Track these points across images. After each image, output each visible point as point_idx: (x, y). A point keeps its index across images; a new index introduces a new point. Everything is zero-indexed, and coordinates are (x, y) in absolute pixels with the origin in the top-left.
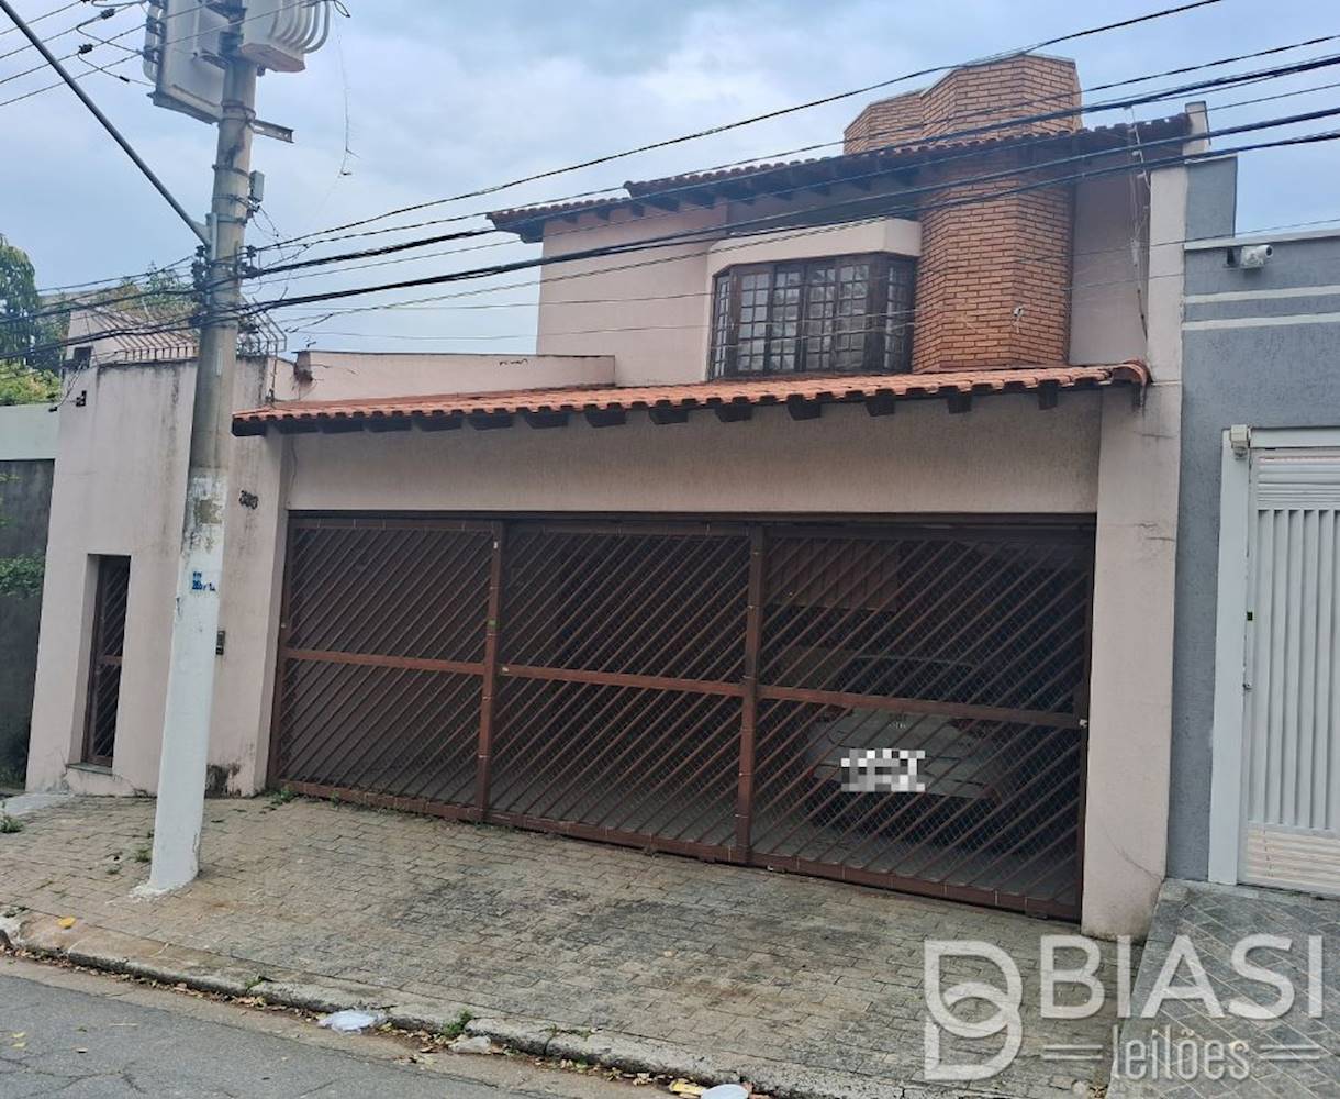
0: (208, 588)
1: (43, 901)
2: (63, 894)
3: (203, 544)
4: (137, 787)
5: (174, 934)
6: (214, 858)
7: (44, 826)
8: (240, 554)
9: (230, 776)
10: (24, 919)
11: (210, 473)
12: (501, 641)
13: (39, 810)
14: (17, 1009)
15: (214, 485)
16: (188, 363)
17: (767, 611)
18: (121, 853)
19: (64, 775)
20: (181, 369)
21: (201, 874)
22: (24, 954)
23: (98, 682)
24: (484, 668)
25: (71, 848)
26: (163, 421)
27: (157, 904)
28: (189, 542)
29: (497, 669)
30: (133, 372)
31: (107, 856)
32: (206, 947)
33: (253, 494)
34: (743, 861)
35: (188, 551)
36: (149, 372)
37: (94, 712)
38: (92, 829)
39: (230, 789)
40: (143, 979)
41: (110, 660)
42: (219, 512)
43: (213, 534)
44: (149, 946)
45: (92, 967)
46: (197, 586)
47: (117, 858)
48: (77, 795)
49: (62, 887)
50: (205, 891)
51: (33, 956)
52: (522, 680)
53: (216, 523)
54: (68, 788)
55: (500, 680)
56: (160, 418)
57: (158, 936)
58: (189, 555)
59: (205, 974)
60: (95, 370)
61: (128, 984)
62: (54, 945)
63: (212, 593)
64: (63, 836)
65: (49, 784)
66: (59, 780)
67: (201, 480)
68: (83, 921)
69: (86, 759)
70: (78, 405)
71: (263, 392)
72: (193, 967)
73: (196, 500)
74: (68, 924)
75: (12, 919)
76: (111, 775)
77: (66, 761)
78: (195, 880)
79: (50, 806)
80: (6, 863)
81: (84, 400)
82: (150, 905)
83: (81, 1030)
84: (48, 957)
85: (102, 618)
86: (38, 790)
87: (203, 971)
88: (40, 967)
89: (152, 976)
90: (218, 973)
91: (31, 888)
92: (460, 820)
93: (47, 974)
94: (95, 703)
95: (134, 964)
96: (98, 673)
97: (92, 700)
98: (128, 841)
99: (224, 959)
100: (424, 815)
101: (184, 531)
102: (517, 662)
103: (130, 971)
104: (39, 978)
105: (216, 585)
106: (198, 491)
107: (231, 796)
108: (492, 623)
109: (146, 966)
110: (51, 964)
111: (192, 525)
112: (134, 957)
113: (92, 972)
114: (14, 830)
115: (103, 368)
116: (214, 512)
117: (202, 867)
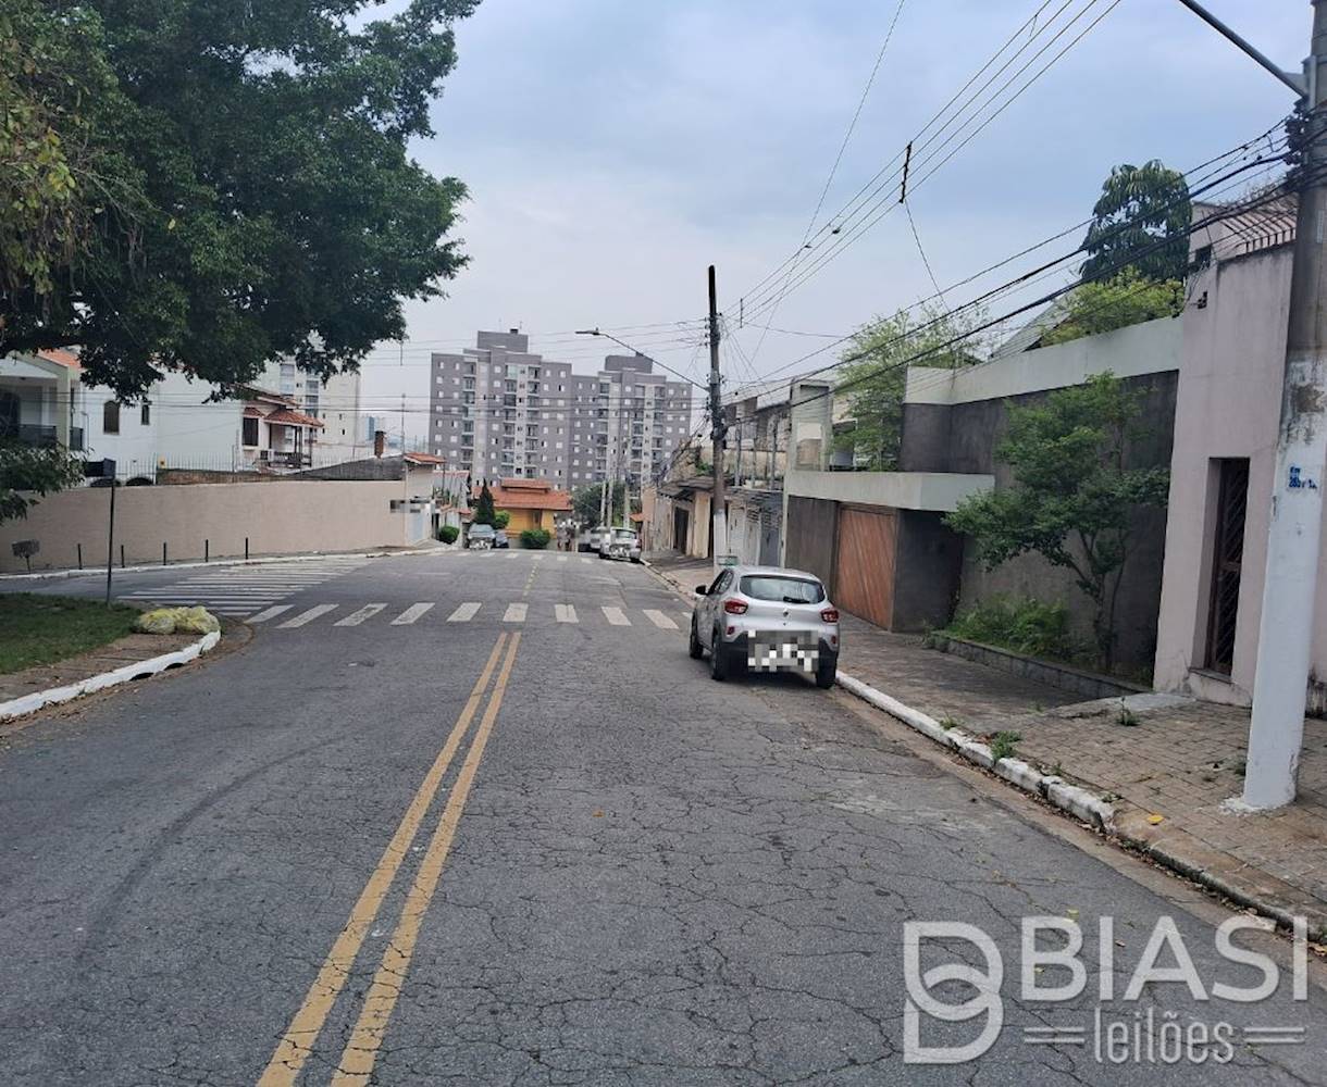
0: (1307, 486)
1: (1138, 795)
2: (1158, 792)
3: (1302, 435)
5: (1256, 855)
6: (1317, 785)
7: (1158, 724)
10: (1120, 807)
11: (1309, 355)
13: (1159, 709)
14: (1083, 887)
15: (1314, 369)
18: (1221, 762)
19: (1187, 678)
21: (1300, 799)
22: (1115, 840)
23: (1220, 589)
25: (1176, 749)
27: (1246, 820)
28: (1286, 435)
30: (1252, 263)
31: (1208, 763)
32: (1287, 877)
35: (1284, 444)
36: (1268, 259)
37: (1217, 619)
38: (1202, 734)
40: (1214, 894)
41: (1230, 566)
42: (1319, 399)
43: (1313, 425)
44: (1226, 860)
45: (1171, 868)
46: (1295, 483)
47: (1216, 766)
48: (1198, 700)
49: (1159, 784)
50: (1298, 818)
51: (1120, 844)
53: (1317, 411)
54: (1190, 692)
57: (1238, 854)
58: (1285, 449)
59: (1277, 906)
60: (1215, 268)
61: (1199, 895)
62: (1140, 838)
63: (1312, 490)
64: (1174, 736)
65: (1173, 685)
66: (1182, 684)
67: (1299, 365)
68: (1171, 822)
69: (1208, 665)
70: (1200, 307)
72: (1266, 895)
73: (1295, 387)
74: (1156, 821)
75: (1108, 804)
76: (1230, 683)
77: (1189, 665)
78: (1288, 805)
79: (1171, 707)
80: (1117, 753)
81: (1205, 301)
82: (1238, 820)
83: (1129, 924)
84: (1133, 848)
85: (1224, 524)
86: (1163, 689)
87: (1276, 902)
88: (1122, 855)
89: (1224, 893)
90: (1292, 909)
91: (1131, 780)
93: (1127, 865)
94: (1218, 607)
95: (1208, 876)
96: (1220, 579)
97: (1214, 608)
98: (1233, 751)
99: (1301, 895)
101: (1281, 422)
103: (1205, 882)
104: (1115, 865)
105: (1316, 482)
106: (1296, 377)
109: (1219, 881)
110: (1132, 856)
111: (1289, 416)
112: (1209, 869)
113: (1168, 873)
114: (1131, 724)
115: (1222, 265)
116: (1315, 400)
117: (1302, 791)
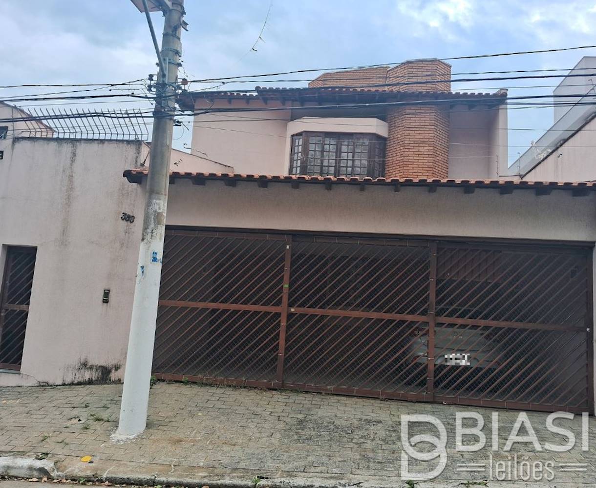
0: (159, 262)
1: (54, 448)
2: (65, 443)
3: (158, 236)
4: (41, 381)
5: (170, 459)
8: (121, 247)
9: (113, 371)
10: (53, 460)
11: (163, 197)
12: (290, 295)
15: (164, 205)
16: (82, 141)
17: (438, 282)
18: (79, 417)
20: (78, 144)
21: (149, 425)
22: (67, 481)
23: (3, 320)
24: (283, 309)
26: (63, 171)
27: (138, 443)
28: (150, 235)
29: (288, 310)
31: (71, 420)
32: (201, 464)
33: (131, 215)
34: (432, 400)
35: (150, 240)
36: (53, 144)
39: (113, 379)
43: (162, 232)
44: (161, 468)
45: (128, 484)
46: (154, 259)
47: (79, 420)
52: (302, 316)
55: (290, 315)
56: (62, 170)
57: (160, 461)
59: (219, 480)
60: (11, 140)
62: (89, 473)
63: (161, 264)
67: (158, 201)
68: (98, 458)
71: (138, 160)
73: (155, 212)
75: (43, 461)
76: (20, 374)
81: (1, 156)
82: (133, 445)
84: (88, 481)
85: (7, 282)
90: (227, 478)
91: (36, 441)
92: (269, 389)
96: (3, 314)
100: (245, 387)
102: (299, 306)
103: (161, 483)
107: (115, 382)
108: (286, 286)
111: (152, 226)
112: (158, 475)
115: (16, 140)
